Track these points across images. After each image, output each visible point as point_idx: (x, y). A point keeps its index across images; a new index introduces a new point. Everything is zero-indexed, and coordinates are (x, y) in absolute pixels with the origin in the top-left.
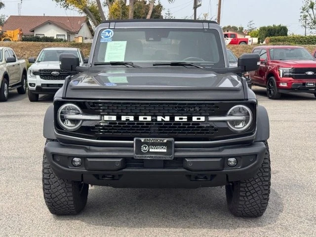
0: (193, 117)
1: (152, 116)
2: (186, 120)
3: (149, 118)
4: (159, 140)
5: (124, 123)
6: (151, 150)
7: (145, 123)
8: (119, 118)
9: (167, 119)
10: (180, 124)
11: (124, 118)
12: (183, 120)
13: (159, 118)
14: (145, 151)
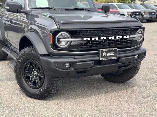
0: (124, 36)
1: (106, 37)
2: (121, 38)
3: (105, 38)
4: (111, 49)
5: (93, 41)
6: (107, 55)
7: (104, 41)
8: (91, 39)
9: (113, 38)
10: (119, 40)
11: (93, 39)
12: (120, 38)
13: (110, 38)
14: (105, 55)
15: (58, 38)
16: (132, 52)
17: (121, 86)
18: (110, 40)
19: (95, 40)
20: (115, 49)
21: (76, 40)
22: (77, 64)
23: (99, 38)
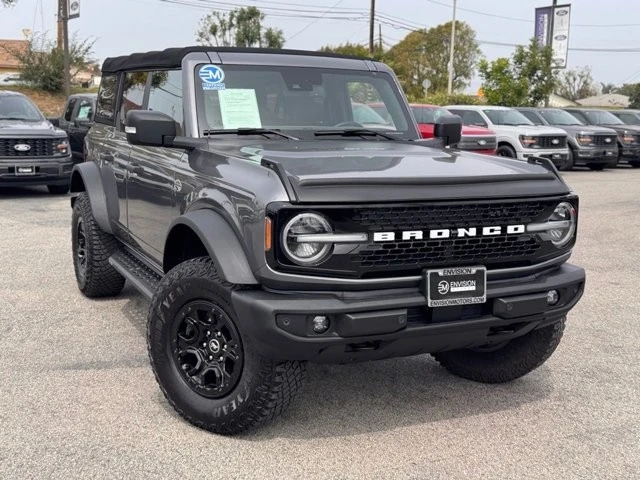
0: (509, 227)
1: (449, 228)
2: (499, 233)
3: (446, 233)
4: (464, 271)
5: (406, 244)
6: (453, 290)
7: (440, 241)
8: (399, 236)
9: (472, 232)
10: (491, 240)
11: (406, 235)
12: (495, 233)
13: (461, 232)
14: (444, 291)
15: (290, 231)
16: (537, 280)
17: (498, 393)
18: (462, 241)
19: (413, 238)
20: (478, 271)
21: (347, 240)
22: (353, 317)
23: (426, 234)
